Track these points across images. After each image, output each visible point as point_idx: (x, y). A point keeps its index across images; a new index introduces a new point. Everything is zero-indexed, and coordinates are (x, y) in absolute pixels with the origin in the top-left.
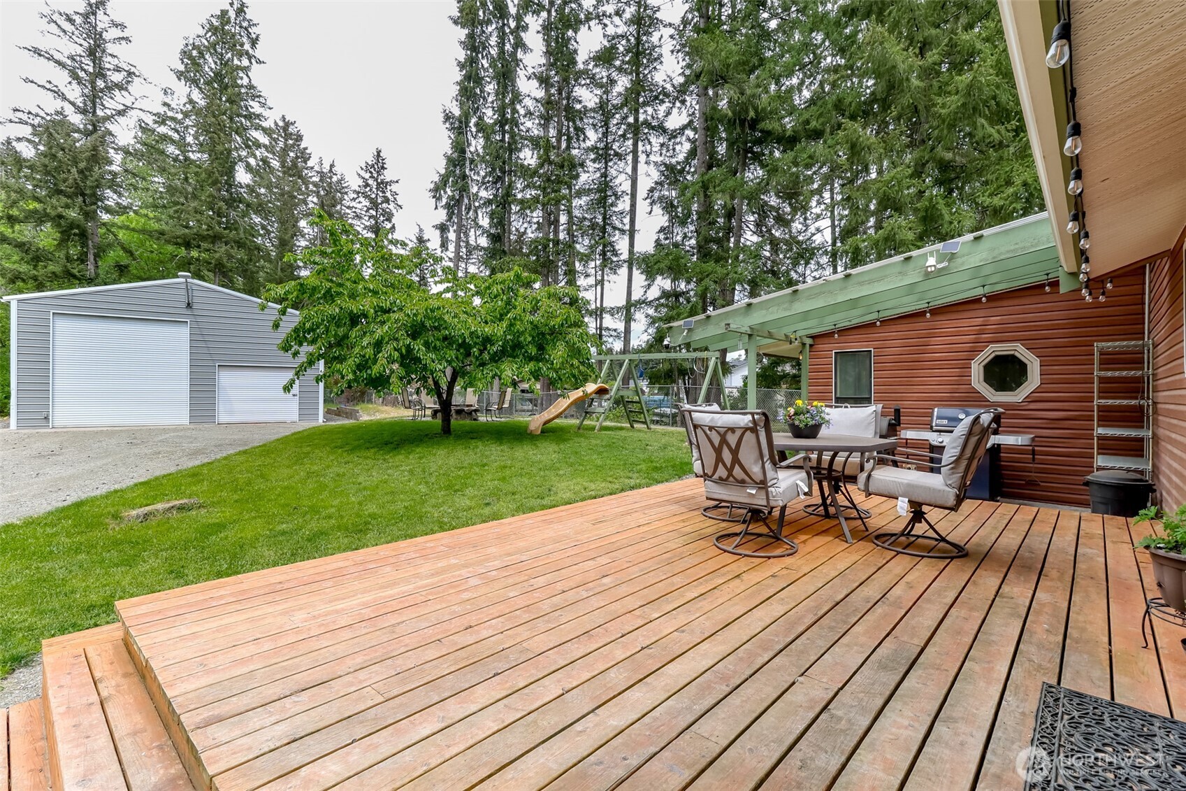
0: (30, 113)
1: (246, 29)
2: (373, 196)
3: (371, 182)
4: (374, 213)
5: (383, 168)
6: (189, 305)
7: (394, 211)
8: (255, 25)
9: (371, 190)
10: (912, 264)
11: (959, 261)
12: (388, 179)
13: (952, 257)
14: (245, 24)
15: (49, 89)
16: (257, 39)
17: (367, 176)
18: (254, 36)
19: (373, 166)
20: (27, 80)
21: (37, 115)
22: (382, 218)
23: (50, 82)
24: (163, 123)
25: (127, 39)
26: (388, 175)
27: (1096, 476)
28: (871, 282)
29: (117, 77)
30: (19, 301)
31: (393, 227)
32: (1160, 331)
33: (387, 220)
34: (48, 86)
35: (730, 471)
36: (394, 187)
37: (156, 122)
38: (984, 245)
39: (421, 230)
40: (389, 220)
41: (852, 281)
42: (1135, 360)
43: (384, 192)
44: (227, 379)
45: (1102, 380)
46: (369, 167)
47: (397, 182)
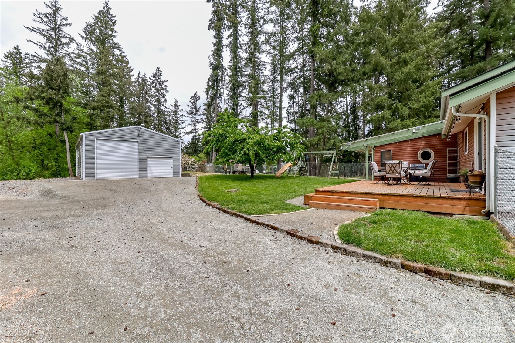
0: (32, 55)
1: (110, 18)
2: (157, 87)
3: (155, 81)
4: (157, 94)
5: (161, 75)
6: (138, 136)
7: (166, 93)
8: (114, 17)
9: (156, 85)
10: (409, 131)
11: (420, 131)
12: (163, 80)
13: (419, 130)
14: (110, 16)
15: (39, 45)
16: (115, 22)
17: (154, 79)
18: (114, 21)
19: (156, 75)
20: (29, 41)
21: (35, 56)
22: (160, 96)
23: (39, 42)
24: (79, 57)
25: (70, 25)
26: (163, 78)
27: (448, 177)
28: (399, 135)
29: (64, 40)
30: (86, 135)
31: (166, 100)
32: (460, 146)
33: (163, 97)
34: (38, 44)
35: (393, 171)
36: (165, 84)
37: (75, 57)
38: (426, 127)
39: (176, 101)
40: (164, 97)
41: (395, 134)
42: (455, 152)
43: (161, 85)
44: (150, 162)
45: (449, 157)
46: (154, 75)
47: (167, 81)
